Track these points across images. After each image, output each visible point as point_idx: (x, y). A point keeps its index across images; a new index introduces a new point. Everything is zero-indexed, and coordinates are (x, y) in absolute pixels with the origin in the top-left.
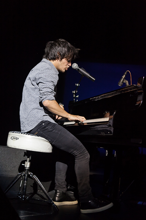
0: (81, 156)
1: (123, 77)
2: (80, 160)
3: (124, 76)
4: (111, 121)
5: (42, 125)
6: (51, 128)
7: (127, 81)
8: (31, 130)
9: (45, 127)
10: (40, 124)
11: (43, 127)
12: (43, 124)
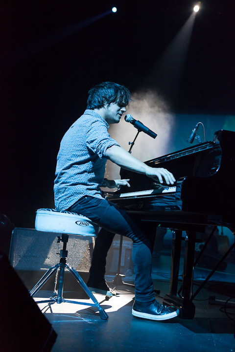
5: (83, 199)
11: (85, 201)
12: (86, 198)
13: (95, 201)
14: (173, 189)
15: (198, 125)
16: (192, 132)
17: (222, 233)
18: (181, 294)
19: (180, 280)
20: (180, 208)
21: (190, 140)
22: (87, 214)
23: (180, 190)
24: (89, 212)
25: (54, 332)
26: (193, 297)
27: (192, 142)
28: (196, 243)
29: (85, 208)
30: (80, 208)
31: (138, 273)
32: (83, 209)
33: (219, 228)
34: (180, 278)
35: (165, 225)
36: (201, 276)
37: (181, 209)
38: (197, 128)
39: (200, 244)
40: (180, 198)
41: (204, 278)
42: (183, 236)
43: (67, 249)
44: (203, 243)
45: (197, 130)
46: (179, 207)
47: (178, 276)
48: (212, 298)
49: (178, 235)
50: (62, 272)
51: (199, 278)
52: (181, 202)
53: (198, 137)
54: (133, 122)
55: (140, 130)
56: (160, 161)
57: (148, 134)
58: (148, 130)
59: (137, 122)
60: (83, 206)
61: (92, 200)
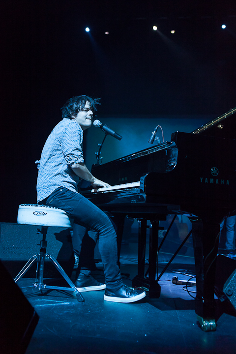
0: (106, 231)
1: (154, 134)
2: (105, 236)
3: (154, 132)
4: (143, 185)
6: (70, 195)
7: (158, 138)
8: (47, 198)
9: (63, 194)
10: (58, 190)
11: (60, 193)
12: (61, 190)
14: (137, 184)
15: (157, 128)
16: (152, 134)
17: (182, 221)
18: (148, 276)
19: (147, 264)
21: (150, 141)
23: (143, 182)
24: (64, 204)
25: (36, 314)
26: (158, 278)
27: (152, 142)
28: (159, 231)
30: (56, 200)
31: (106, 263)
32: (59, 201)
33: (179, 216)
34: (147, 262)
35: (132, 216)
36: (165, 260)
38: (156, 131)
39: (163, 231)
40: (143, 190)
41: (167, 261)
42: (148, 225)
43: (46, 240)
44: (166, 231)
47: (145, 260)
48: (176, 279)
49: (144, 223)
50: (42, 260)
51: (164, 261)
53: (157, 138)
54: (101, 127)
55: (108, 133)
56: (126, 159)
57: (114, 136)
58: (114, 133)
59: (104, 127)
60: (58, 198)
61: (67, 193)
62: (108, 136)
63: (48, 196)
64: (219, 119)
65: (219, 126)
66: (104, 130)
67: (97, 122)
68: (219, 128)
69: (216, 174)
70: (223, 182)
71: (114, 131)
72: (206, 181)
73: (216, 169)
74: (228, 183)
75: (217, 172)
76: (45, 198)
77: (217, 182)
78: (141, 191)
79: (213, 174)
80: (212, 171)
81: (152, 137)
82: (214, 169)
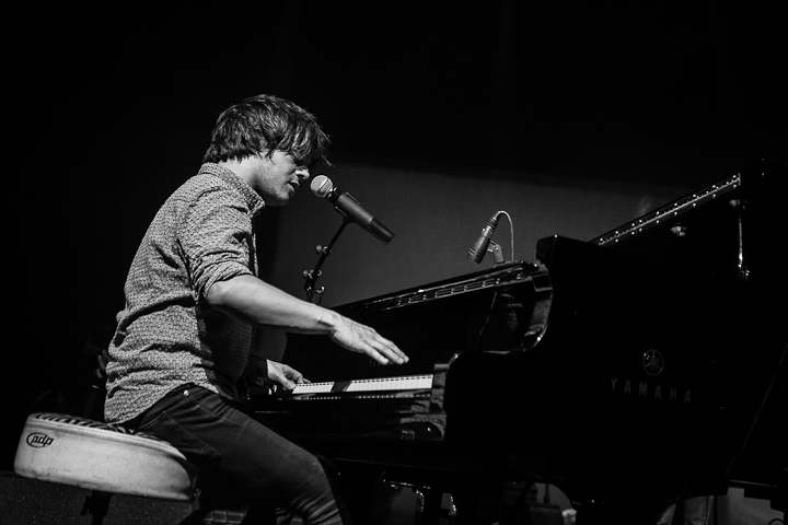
1: (486, 234)
3: (489, 228)
5: (179, 396)
6: (213, 410)
7: (498, 247)
8: (143, 416)
9: (192, 404)
10: (177, 393)
11: (183, 402)
12: (186, 392)
13: (212, 406)
14: (424, 382)
15: (498, 217)
16: (480, 235)
20: (441, 429)
21: (474, 254)
22: (185, 441)
23: (442, 381)
24: (192, 436)
27: (480, 258)
29: (182, 423)
30: (166, 423)
32: (175, 427)
33: (540, 487)
35: (397, 475)
37: (443, 432)
38: (495, 225)
40: (441, 404)
42: (444, 506)
45: (493, 229)
46: (439, 426)
52: (443, 417)
53: (495, 248)
54: (334, 198)
55: (351, 218)
56: (395, 301)
57: (370, 229)
58: (370, 219)
59: (342, 198)
60: (176, 418)
61: (203, 402)
62: (351, 227)
63: (142, 410)
64: (675, 210)
65: (674, 229)
66: (342, 207)
67: (322, 183)
68: (676, 235)
69: (657, 370)
70: (673, 394)
71: (370, 213)
72: (628, 388)
73: (657, 355)
74: (687, 398)
75: (660, 364)
76: (134, 415)
77: (658, 393)
78: (434, 409)
79: (649, 368)
80: (647, 362)
81: (481, 242)
82: (650, 354)
